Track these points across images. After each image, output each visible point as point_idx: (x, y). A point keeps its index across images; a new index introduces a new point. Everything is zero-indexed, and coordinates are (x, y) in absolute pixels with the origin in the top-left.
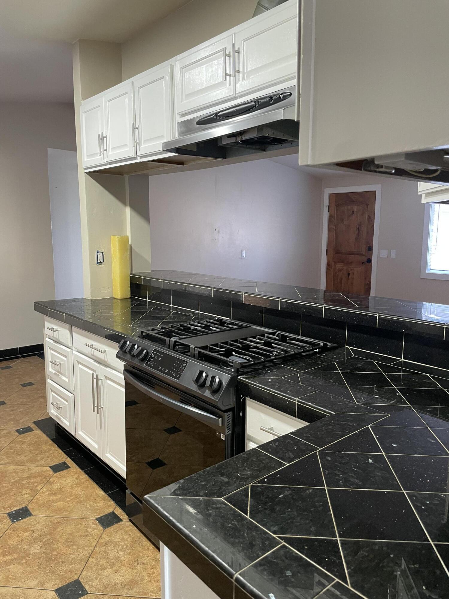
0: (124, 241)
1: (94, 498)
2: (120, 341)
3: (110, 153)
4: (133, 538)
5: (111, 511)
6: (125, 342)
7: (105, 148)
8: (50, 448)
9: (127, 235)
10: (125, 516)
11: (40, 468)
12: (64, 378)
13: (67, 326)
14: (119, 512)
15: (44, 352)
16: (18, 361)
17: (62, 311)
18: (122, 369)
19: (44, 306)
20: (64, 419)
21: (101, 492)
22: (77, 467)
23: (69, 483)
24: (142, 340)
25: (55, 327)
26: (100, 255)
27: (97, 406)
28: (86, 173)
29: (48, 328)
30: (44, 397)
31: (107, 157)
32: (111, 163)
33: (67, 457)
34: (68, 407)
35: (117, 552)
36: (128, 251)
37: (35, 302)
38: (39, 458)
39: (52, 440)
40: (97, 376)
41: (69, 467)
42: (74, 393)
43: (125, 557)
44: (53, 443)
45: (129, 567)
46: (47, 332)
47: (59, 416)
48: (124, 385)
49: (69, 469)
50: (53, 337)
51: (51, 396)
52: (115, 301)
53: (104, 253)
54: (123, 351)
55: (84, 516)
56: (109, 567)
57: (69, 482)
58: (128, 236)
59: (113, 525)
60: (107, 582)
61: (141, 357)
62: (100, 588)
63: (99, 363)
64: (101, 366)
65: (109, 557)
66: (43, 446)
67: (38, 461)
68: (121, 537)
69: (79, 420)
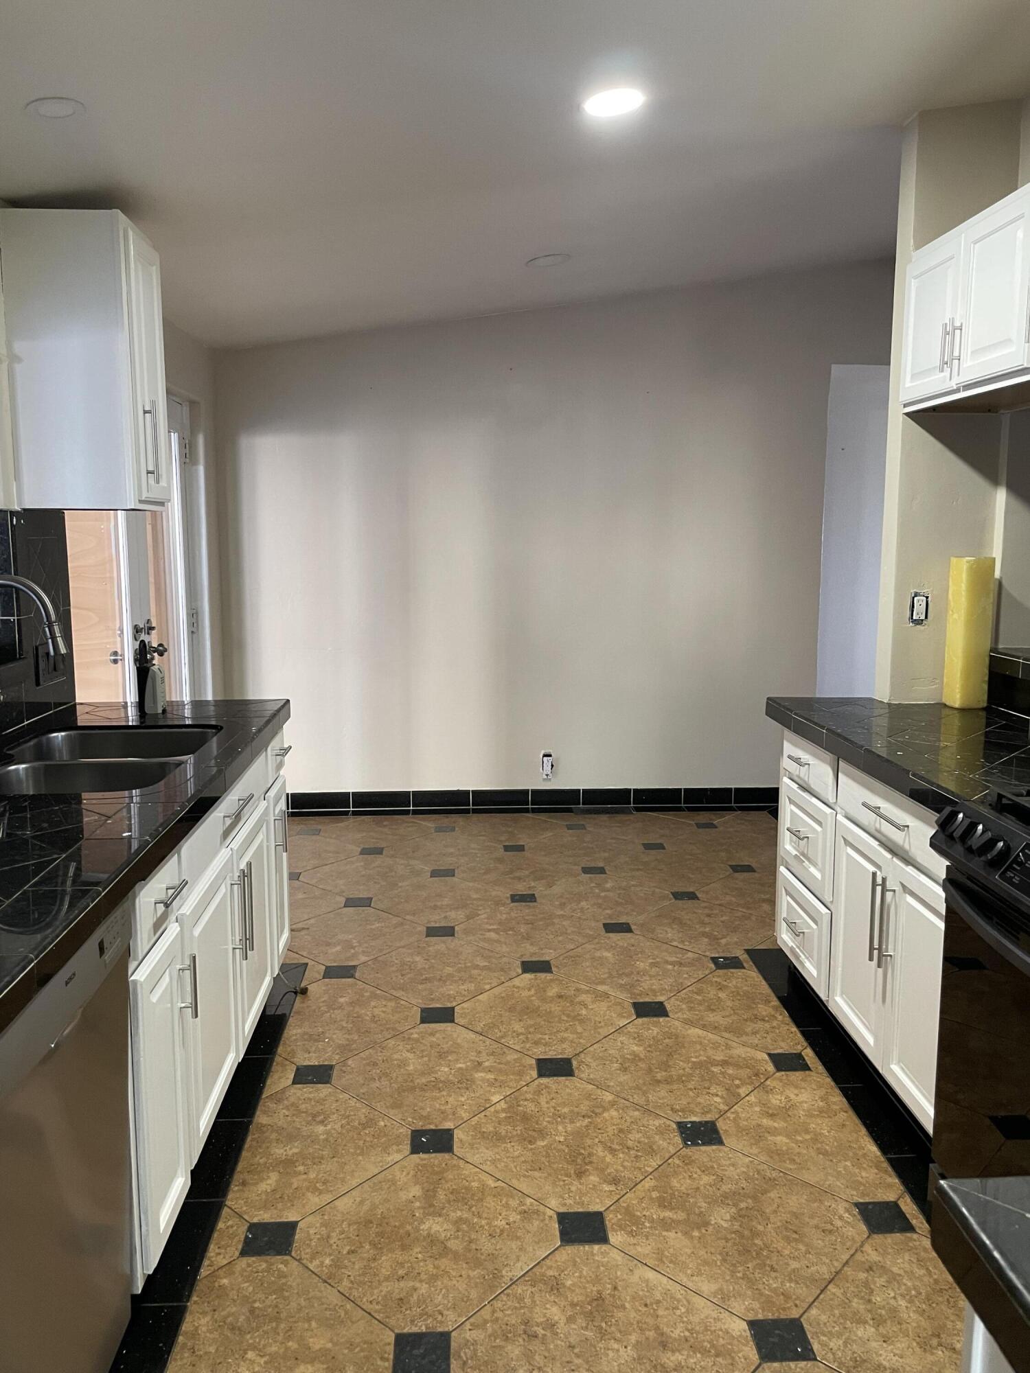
0: (982, 571)
1: (855, 1154)
2: (943, 809)
3: (967, 363)
4: (936, 1281)
5: (892, 1200)
6: (954, 815)
7: (956, 354)
8: (773, 1013)
9: (994, 556)
10: (922, 1223)
11: (749, 1049)
12: (812, 870)
13: (829, 756)
14: (909, 1207)
15: (778, 806)
16: (728, 817)
17: (822, 723)
18: (943, 875)
19: (784, 707)
20: (806, 960)
21: (873, 1149)
22: (825, 1073)
23: (806, 1102)
24: (998, 815)
25: (805, 756)
26: (920, 603)
27: (880, 949)
28: (907, 414)
29: (790, 757)
30: (772, 902)
31: (959, 375)
32: (967, 387)
33: (805, 1044)
34: (816, 934)
35: (894, 1298)
36: (992, 595)
37: (768, 698)
38: (749, 1030)
39: (781, 999)
40: (884, 880)
41: (809, 1069)
42: (831, 907)
43: (909, 1317)
44: (782, 1006)
45: (918, 1343)
46: (786, 763)
47: (798, 950)
48: (944, 914)
49: (807, 1072)
50: (799, 777)
51: (784, 903)
52: (947, 711)
53: (929, 599)
54: (947, 833)
55: (829, 1186)
56: (871, 1322)
57: (805, 1099)
58: (994, 559)
59: (891, 1231)
60: (863, 1353)
61: (989, 857)
62: (843, 1359)
63: (891, 851)
64: (895, 859)
65: (874, 1301)
66: (759, 1006)
67: (747, 1035)
68: (906, 1265)
69: (838, 971)
